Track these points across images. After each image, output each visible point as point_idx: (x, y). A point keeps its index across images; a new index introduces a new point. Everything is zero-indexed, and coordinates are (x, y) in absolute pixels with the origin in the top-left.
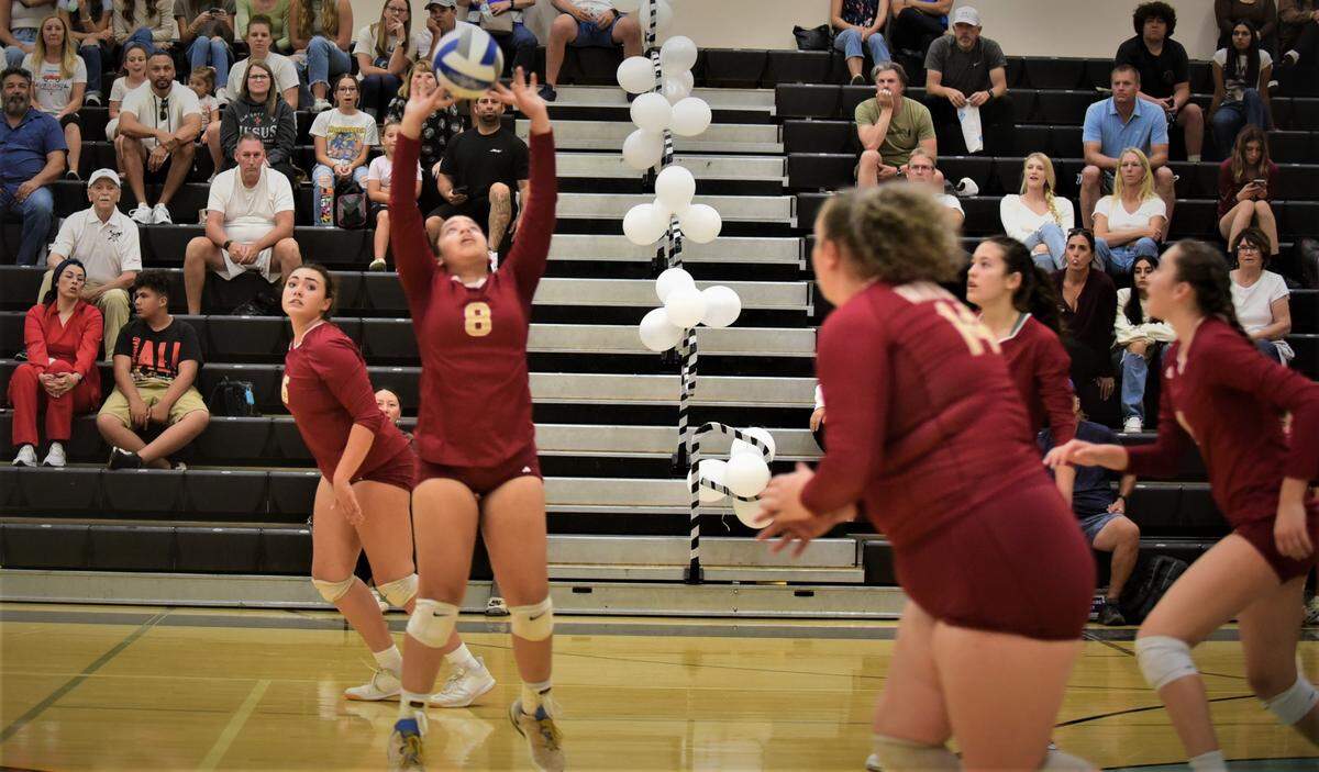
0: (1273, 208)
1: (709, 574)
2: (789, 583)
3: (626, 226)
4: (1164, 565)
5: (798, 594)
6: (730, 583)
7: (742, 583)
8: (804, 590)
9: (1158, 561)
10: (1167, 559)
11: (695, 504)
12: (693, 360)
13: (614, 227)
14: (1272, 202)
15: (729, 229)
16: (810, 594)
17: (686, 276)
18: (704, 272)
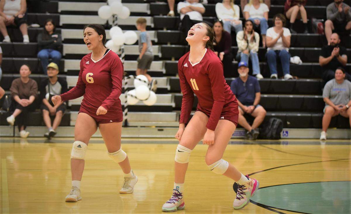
0: (306, 9)
1: (130, 124)
2: (156, 127)
3: (99, 13)
4: (274, 121)
5: (159, 130)
6: (137, 127)
7: (141, 127)
8: (160, 129)
9: (272, 119)
10: (275, 119)
11: (126, 102)
12: (123, 55)
13: (95, 13)
14: (305, 7)
15: (133, 14)
16: (162, 130)
17: (119, 29)
18: (125, 28)
